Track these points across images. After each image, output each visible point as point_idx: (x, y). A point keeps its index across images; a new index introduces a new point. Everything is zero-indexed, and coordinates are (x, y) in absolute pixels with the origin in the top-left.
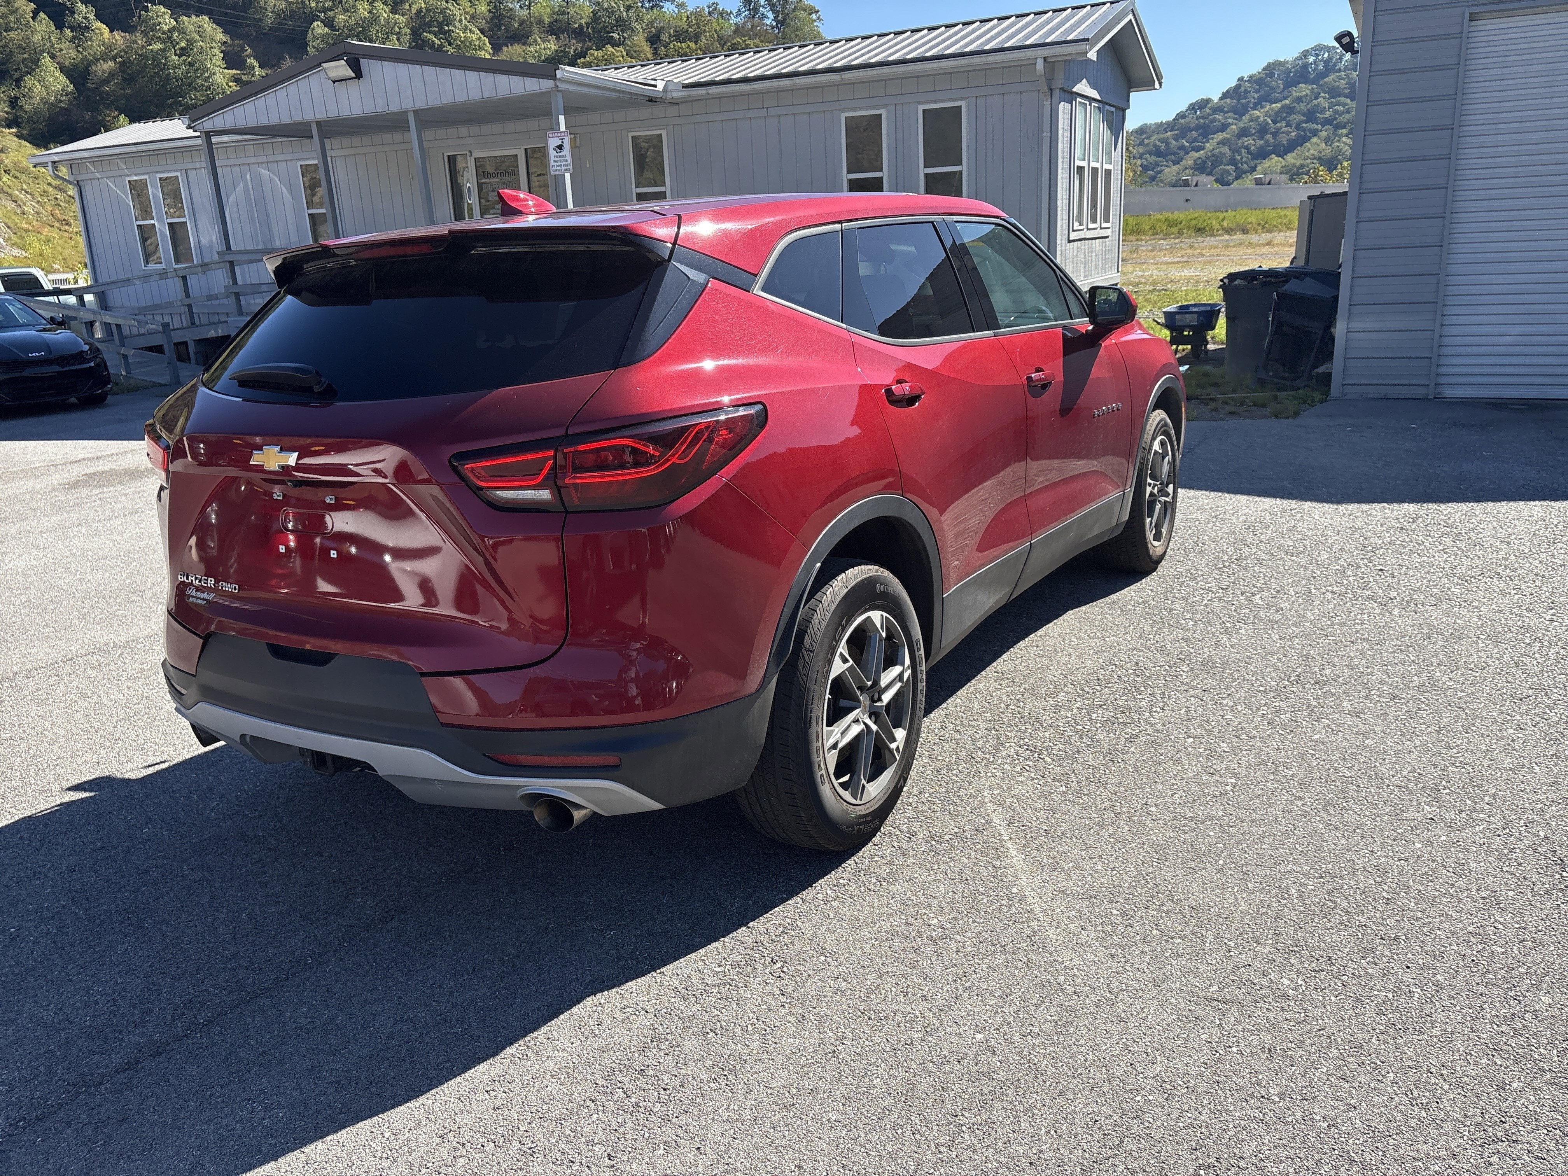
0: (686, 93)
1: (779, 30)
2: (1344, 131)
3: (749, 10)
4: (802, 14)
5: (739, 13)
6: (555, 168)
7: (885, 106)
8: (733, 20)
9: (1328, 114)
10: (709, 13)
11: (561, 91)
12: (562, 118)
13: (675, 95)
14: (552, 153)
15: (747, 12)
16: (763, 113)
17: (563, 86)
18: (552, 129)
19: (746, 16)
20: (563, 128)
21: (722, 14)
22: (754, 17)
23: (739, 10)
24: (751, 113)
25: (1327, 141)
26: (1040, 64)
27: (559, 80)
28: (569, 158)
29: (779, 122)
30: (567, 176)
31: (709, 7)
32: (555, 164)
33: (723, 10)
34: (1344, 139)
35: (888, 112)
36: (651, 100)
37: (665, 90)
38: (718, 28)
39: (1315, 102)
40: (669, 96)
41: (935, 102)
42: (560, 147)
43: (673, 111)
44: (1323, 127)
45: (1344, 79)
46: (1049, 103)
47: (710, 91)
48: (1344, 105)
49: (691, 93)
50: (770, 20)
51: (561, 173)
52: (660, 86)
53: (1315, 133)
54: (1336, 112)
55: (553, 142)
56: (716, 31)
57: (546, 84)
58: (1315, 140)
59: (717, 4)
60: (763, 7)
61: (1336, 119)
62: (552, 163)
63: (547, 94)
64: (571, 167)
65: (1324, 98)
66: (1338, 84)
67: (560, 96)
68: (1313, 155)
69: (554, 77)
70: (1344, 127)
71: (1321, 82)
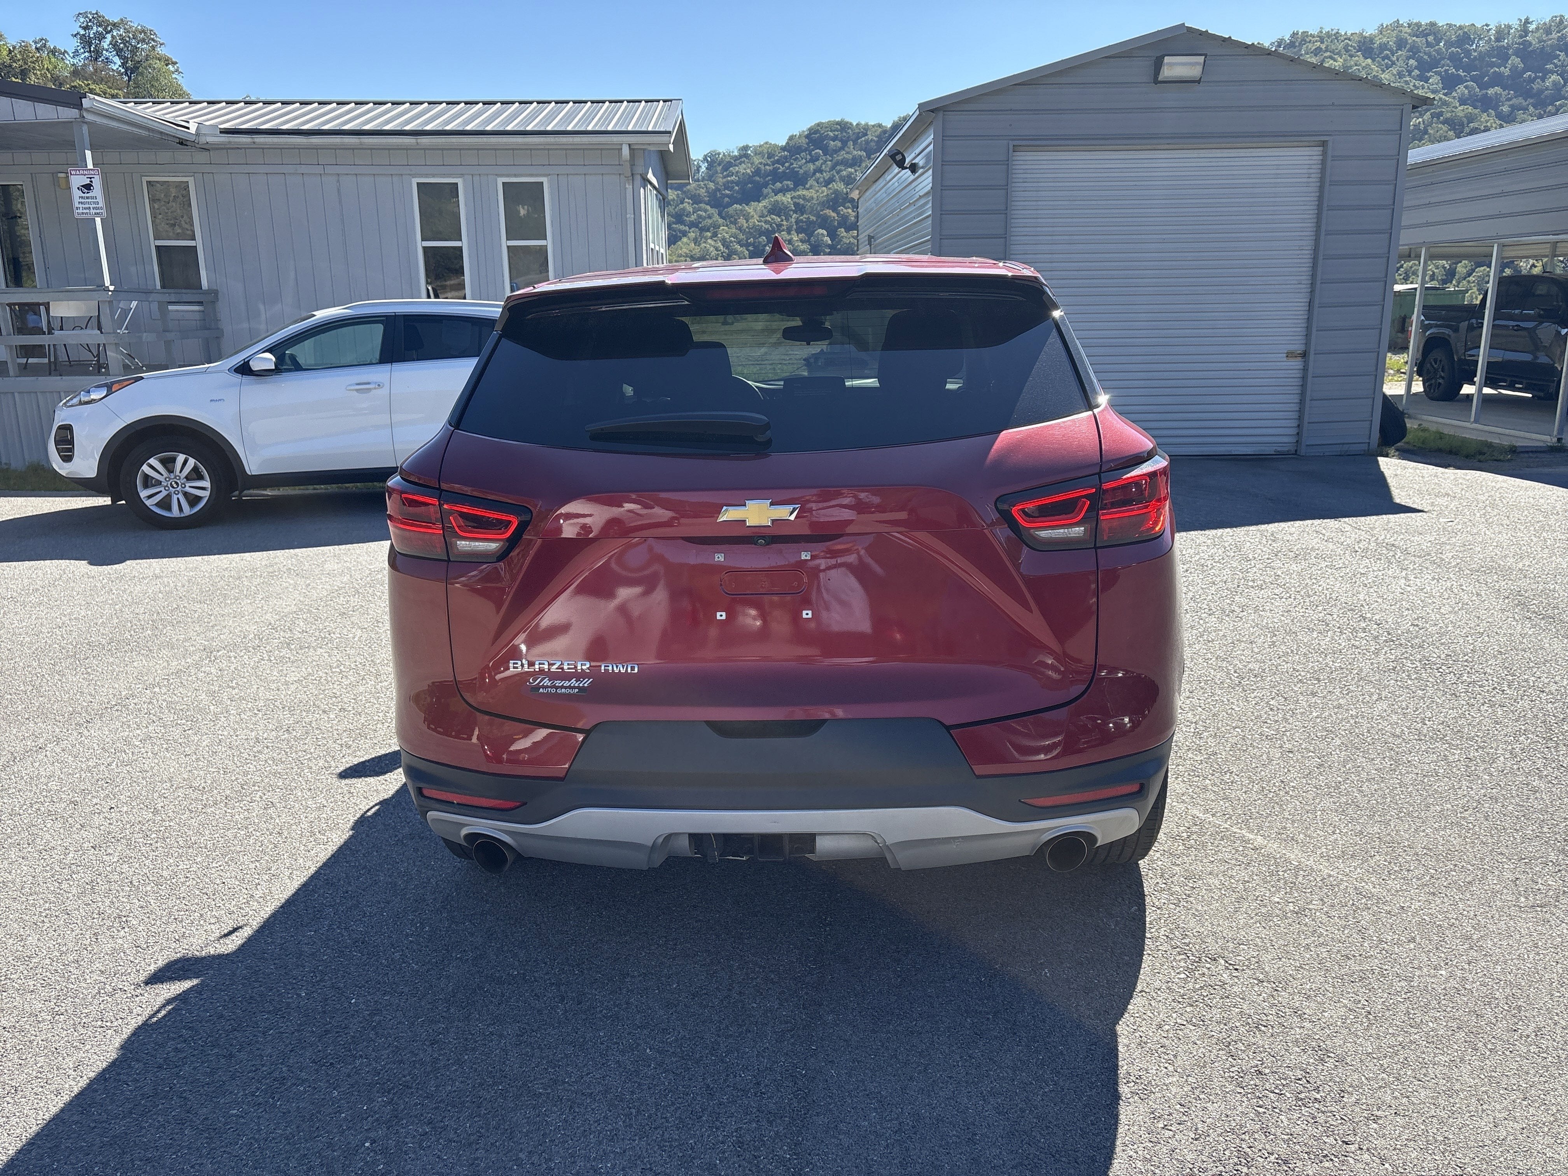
0: (225, 138)
1: (130, 78)
2: (709, 234)
3: (90, 51)
4: (158, 64)
5: (76, 53)
6: (80, 211)
7: (462, 175)
8: (69, 61)
9: (693, 218)
10: (36, 48)
11: (86, 123)
12: (88, 153)
13: (210, 139)
14: (76, 194)
15: (87, 54)
16: (319, 170)
17: (89, 117)
18: (75, 165)
19: (85, 58)
20: (90, 166)
21: (53, 52)
22: (96, 59)
23: (77, 51)
24: (303, 169)
25: (696, 241)
26: (626, 151)
27: (86, 110)
28: (101, 200)
29: (338, 181)
30: (98, 220)
31: (36, 43)
32: (81, 206)
33: (55, 48)
34: (709, 241)
35: (464, 181)
36: (182, 143)
37: (198, 134)
38: (50, 67)
39: (681, 206)
40: (203, 140)
41: (515, 176)
42: (88, 187)
43: (202, 157)
44: (690, 229)
45: (703, 188)
46: (631, 187)
47: (257, 140)
48: (706, 211)
49: (231, 139)
50: (117, 66)
51: (89, 216)
52: (193, 130)
53: (685, 234)
54: (700, 217)
55: (77, 180)
56: (48, 69)
57: (67, 114)
58: (685, 240)
59: (46, 41)
60: (107, 51)
61: (700, 223)
62: (77, 205)
63: (68, 124)
64: (104, 211)
65: (689, 203)
66: (698, 192)
67: (85, 128)
68: (686, 253)
69: (79, 106)
70: (708, 230)
71: (685, 189)
